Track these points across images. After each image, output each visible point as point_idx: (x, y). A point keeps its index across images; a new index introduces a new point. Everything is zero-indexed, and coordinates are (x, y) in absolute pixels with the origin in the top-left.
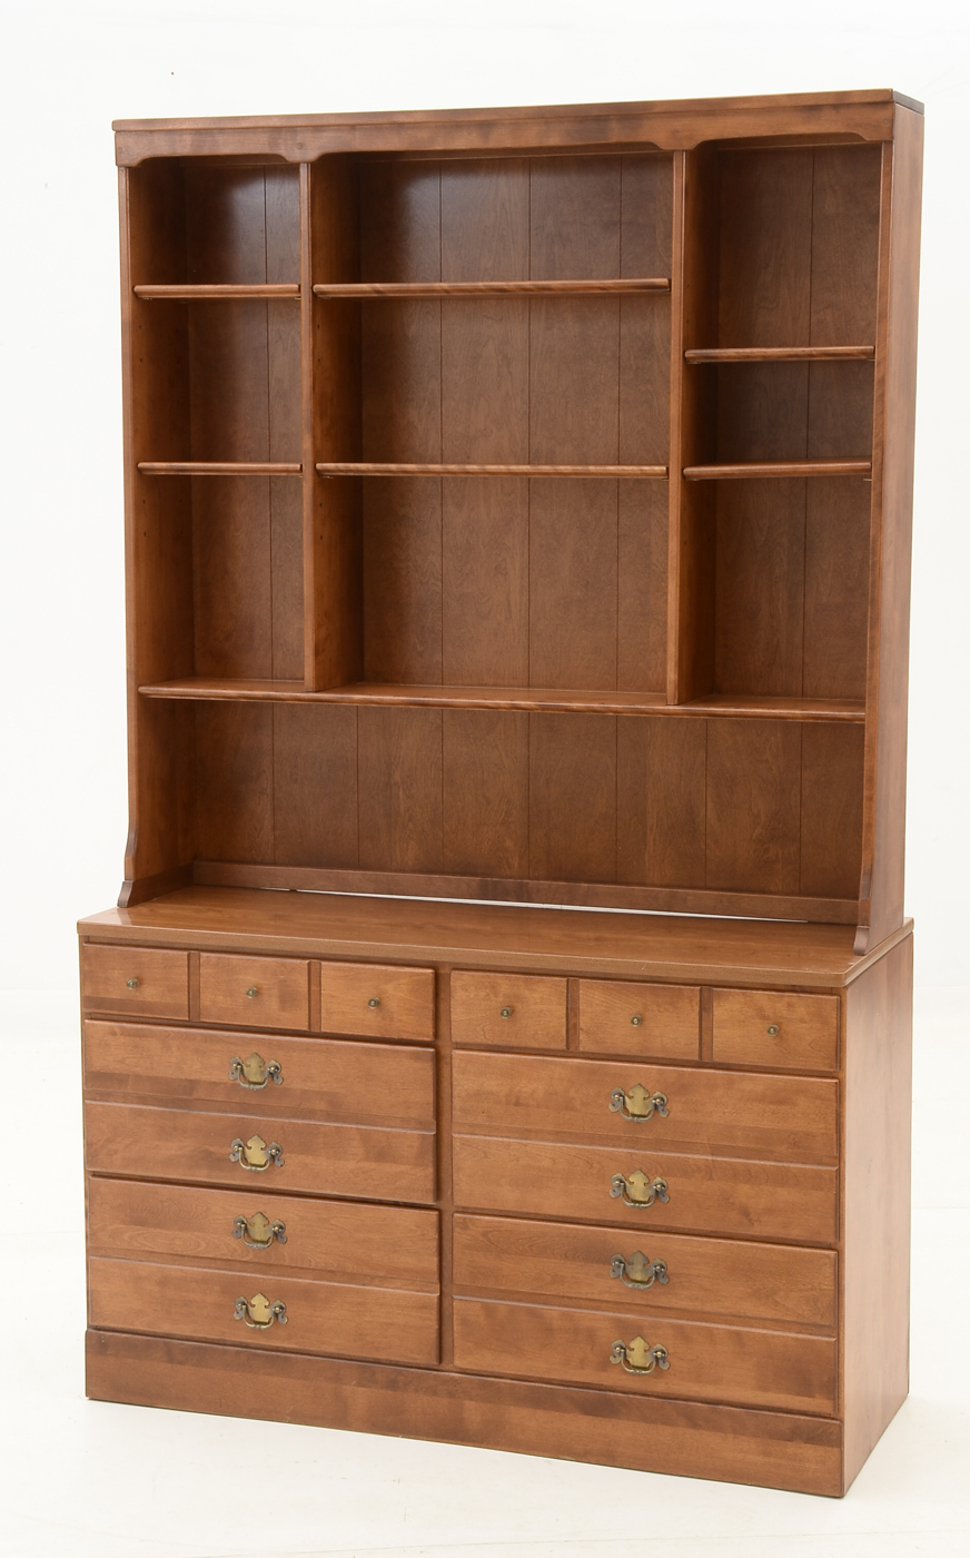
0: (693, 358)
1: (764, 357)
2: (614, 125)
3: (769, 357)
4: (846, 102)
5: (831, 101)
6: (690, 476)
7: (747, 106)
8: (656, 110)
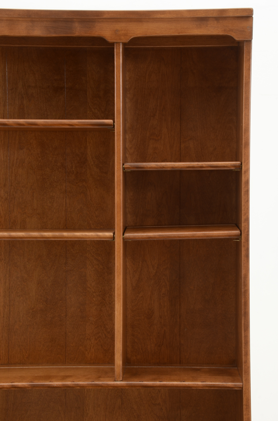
0: (129, 168)
1: (173, 168)
2: (77, 25)
3: (176, 167)
4: (224, 16)
5: (215, 15)
6: (127, 238)
7: (162, 16)
8: (105, 16)
